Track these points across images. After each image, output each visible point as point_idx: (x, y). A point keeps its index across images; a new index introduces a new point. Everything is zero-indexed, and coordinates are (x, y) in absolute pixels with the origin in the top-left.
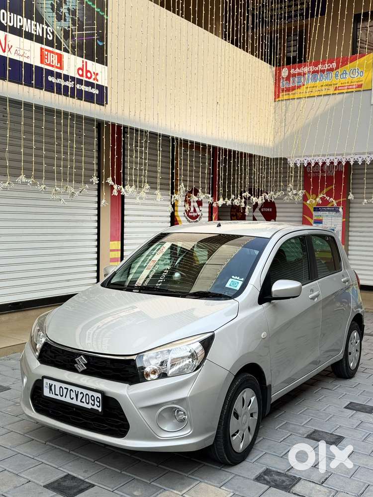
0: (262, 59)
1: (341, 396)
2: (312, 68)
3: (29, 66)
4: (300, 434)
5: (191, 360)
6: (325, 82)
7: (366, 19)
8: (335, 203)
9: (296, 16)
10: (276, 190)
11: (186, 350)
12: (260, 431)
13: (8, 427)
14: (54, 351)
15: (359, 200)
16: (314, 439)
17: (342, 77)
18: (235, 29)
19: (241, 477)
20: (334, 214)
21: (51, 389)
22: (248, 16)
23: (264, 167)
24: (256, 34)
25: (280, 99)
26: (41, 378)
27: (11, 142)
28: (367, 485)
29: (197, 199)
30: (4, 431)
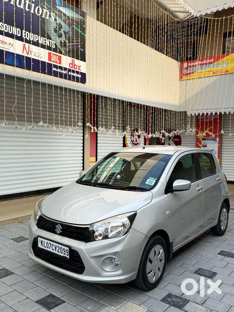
0: (172, 58)
1: (216, 247)
2: (200, 62)
3: (43, 63)
4: (190, 270)
5: (122, 228)
6: (207, 70)
7: (230, 36)
8: (213, 136)
9: (191, 35)
10: (180, 129)
11: (120, 222)
12: (166, 269)
13: (23, 263)
14: (45, 221)
15: (227, 134)
16: (199, 274)
17: (217, 67)
18: (157, 42)
19: (153, 299)
20: (213, 141)
21: (42, 244)
22: (164, 35)
23: (174, 116)
24: (169, 45)
25: (183, 79)
26: (37, 237)
27: (34, 104)
28: (230, 306)
29: (138, 134)
30: (20, 265)
